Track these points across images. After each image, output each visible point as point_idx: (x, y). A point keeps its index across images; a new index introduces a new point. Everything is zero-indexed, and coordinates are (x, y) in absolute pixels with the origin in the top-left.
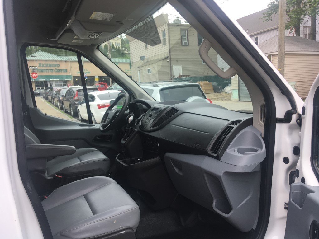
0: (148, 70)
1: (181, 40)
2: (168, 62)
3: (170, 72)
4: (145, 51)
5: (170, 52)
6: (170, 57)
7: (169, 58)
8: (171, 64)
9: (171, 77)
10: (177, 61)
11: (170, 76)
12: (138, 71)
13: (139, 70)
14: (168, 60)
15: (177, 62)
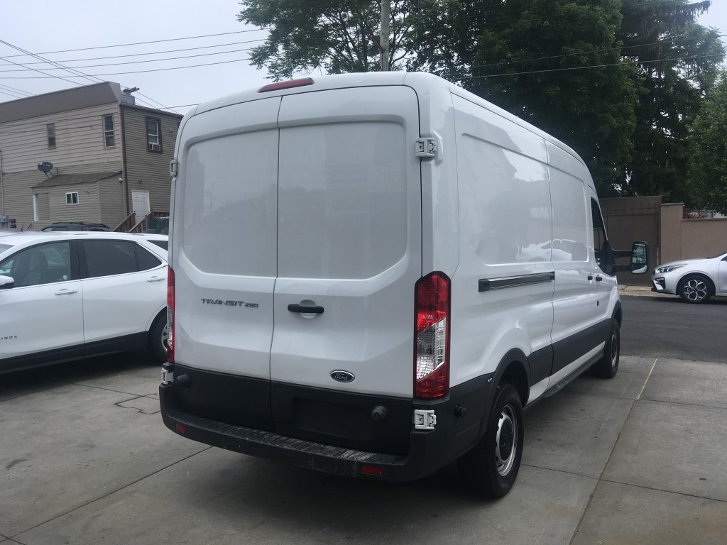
0: (69, 196)
1: (148, 142)
2: (121, 182)
3: (125, 206)
4: (47, 151)
5: (125, 162)
6: (126, 173)
7: (123, 174)
8: (127, 187)
9: (128, 214)
10: (140, 182)
11: (125, 213)
12: (34, 197)
13: (37, 195)
14: (121, 179)
15: (141, 186)
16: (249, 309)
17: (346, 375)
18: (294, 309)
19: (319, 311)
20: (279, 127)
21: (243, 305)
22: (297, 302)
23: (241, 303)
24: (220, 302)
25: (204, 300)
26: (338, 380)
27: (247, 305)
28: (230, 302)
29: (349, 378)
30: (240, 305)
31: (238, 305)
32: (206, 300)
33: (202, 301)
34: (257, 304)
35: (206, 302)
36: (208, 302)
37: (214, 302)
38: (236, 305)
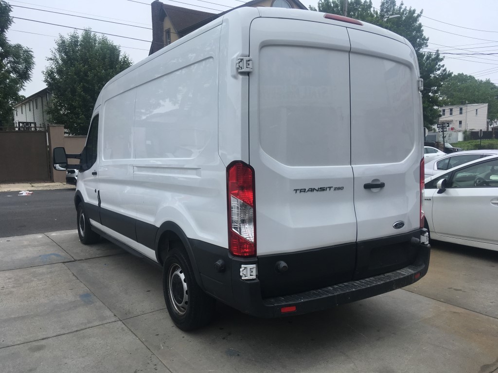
16: (337, 191)
18: (368, 187)
19: (381, 186)
20: (350, 51)
21: (332, 189)
22: (369, 181)
23: (330, 188)
24: (312, 190)
25: (296, 190)
26: (397, 228)
27: (336, 189)
29: (402, 225)
30: (330, 190)
31: (328, 189)
32: (298, 190)
33: (295, 191)
34: (343, 187)
35: (298, 192)
36: (301, 191)
37: (306, 190)
38: (326, 190)
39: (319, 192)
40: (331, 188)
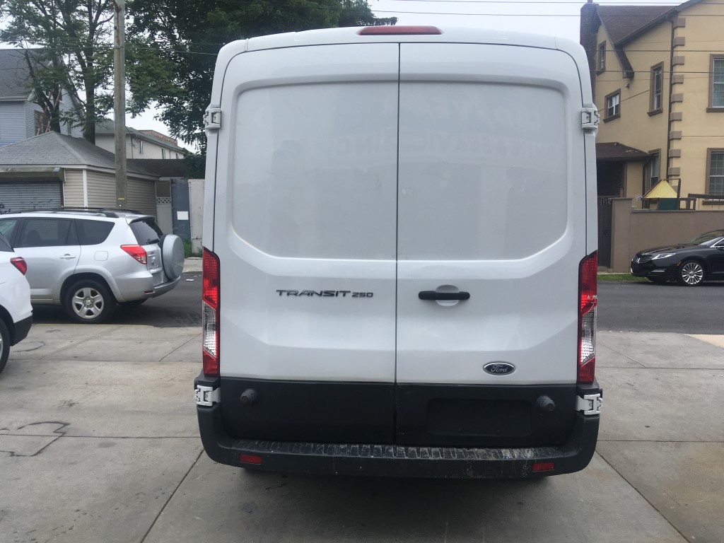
16: (359, 299)
17: (505, 367)
18: (428, 296)
19: (464, 297)
20: (399, 80)
21: (349, 295)
22: (433, 288)
23: (345, 293)
24: (310, 294)
25: (281, 292)
26: (495, 373)
27: (355, 295)
28: (326, 292)
29: (508, 369)
30: (344, 295)
31: (341, 295)
32: (285, 291)
33: (279, 293)
34: (372, 294)
35: (285, 294)
36: (288, 294)
37: (299, 293)
38: (337, 295)
39: (322, 298)
40: (347, 294)
